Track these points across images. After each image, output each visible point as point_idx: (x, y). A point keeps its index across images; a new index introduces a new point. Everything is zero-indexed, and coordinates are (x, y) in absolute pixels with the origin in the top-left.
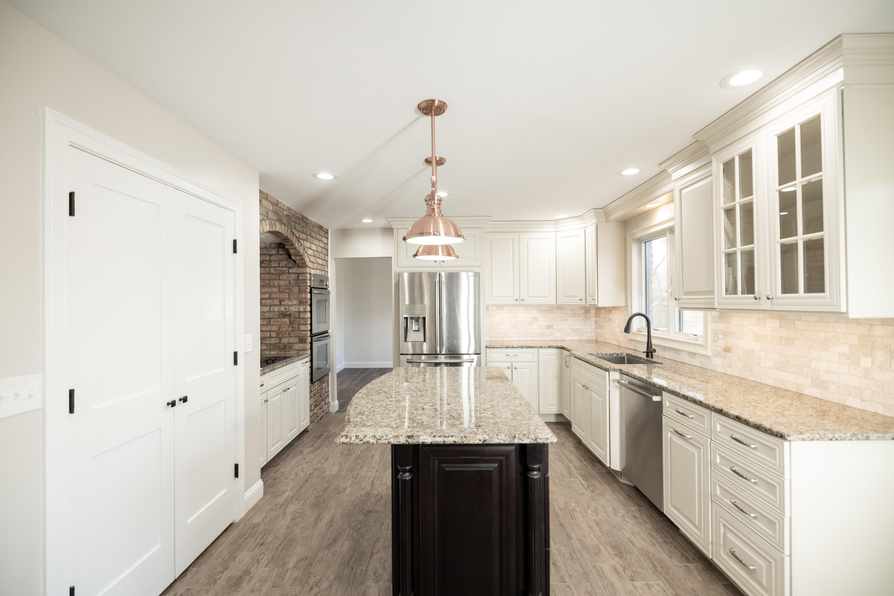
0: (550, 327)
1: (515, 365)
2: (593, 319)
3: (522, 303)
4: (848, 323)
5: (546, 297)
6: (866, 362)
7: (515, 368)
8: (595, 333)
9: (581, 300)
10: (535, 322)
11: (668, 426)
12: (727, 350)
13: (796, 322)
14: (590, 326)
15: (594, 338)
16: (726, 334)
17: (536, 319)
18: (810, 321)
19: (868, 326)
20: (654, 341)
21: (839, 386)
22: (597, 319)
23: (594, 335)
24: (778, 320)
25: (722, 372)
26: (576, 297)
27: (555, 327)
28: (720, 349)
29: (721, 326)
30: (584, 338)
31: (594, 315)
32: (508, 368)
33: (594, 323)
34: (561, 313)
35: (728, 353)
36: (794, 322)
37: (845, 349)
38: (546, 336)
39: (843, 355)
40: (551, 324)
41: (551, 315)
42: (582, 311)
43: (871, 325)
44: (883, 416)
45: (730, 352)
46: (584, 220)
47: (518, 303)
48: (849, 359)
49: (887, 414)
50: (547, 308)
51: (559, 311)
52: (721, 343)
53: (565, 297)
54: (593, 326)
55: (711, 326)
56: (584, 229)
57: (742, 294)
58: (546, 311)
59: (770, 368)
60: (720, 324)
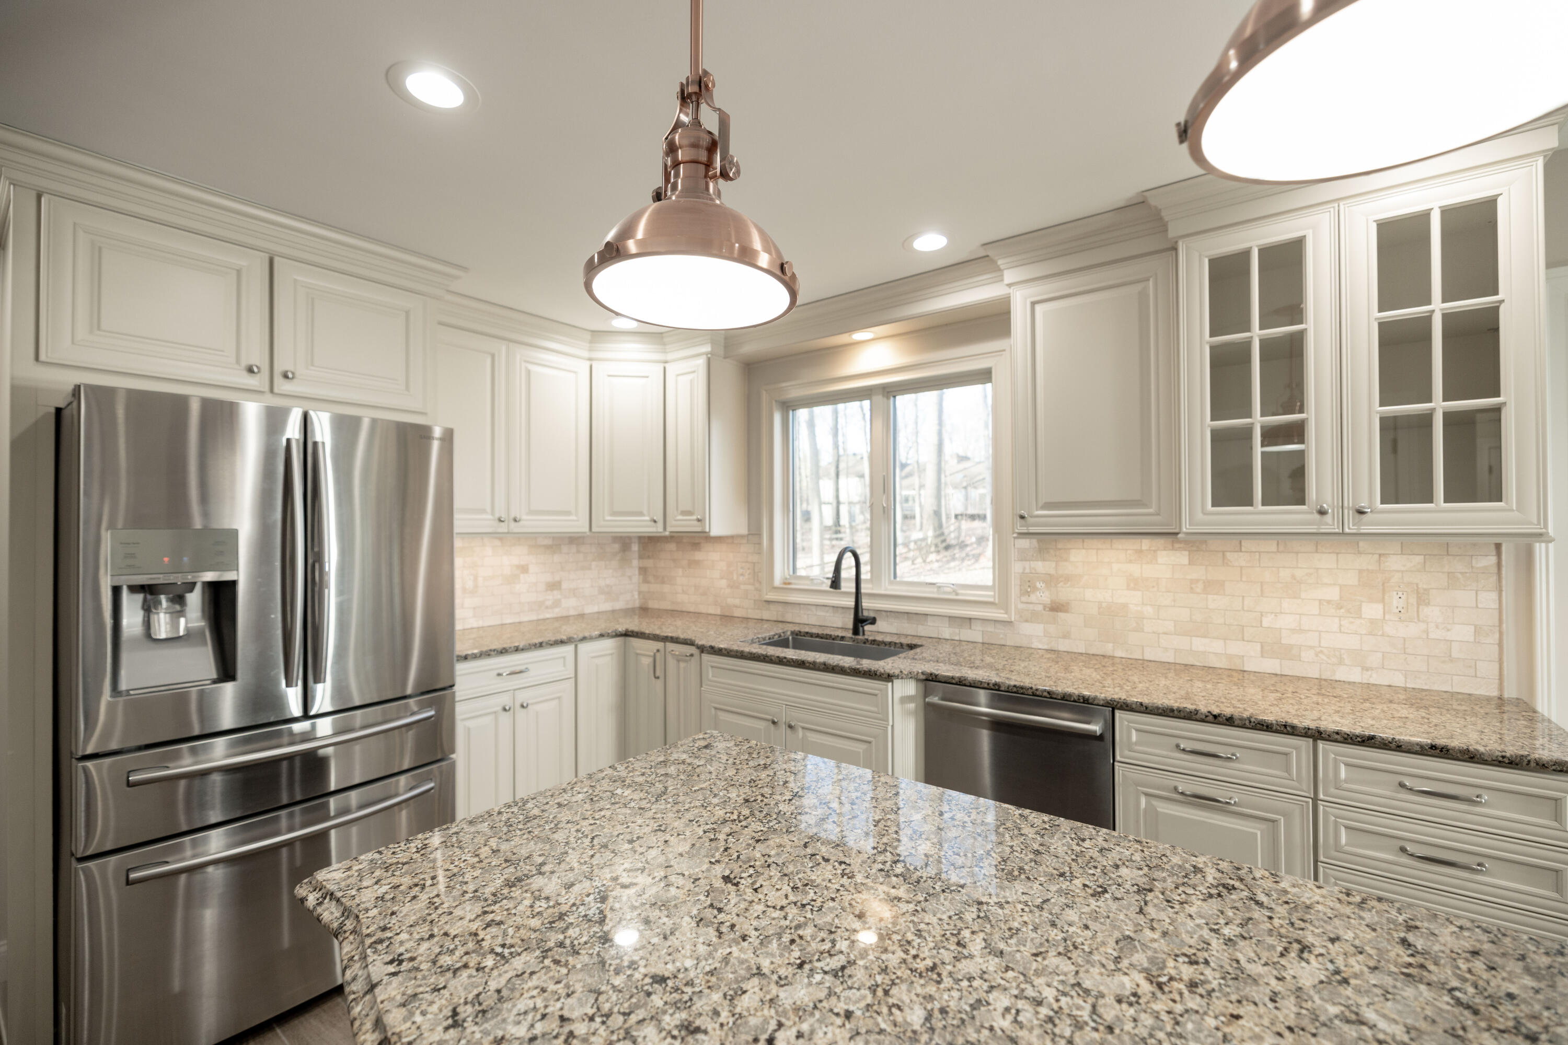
0: (554, 586)
1: (522, 697)
2: (635, 563)
3: (514, 528)
4: (1337, 554)
5: (568, 513)
6: (1373, 611)
7: (522, 706)
8: (640, 593)
9: (655, 521)
10: (522, 576)
11: (1137, 784)
12: (1056, 608)
13: (1228, 554)
14: (630, 578)
15: (637, 604)
16: (1051, 581)
17: (524, 569)
18: (1259, 552)
19: (1376, 557)
20: (866, 603)
21: (1321, 652)
22: (649, 563)
23: (636, 597)
24: (1187, 553)
25: (1046, 647)
26: (641, 514)
27: (565, 585)
28: (1040, 608)
29: (1041, 566)
30: (620, 605)
31: (636, 555)
32: (505, 710)
33: (637, 572)
34: (578, 552)
35: (1061, 614)
36: (1224, 555)
37: (1333, 594)
38: (547, 608)
39: (1329, 602)
40: (557, 578)
41: (557, 558)
42: (617, 546)
43: (1380, 555)
44: (1405, 689)
45: (1066, 611)
46: (664, 344)
47: (503, 528)
48: (1341, 608)
49: (1410, 685)
50: (548, 542)
51: (574, 549)
52: (1043, 596)
53: (614, 513)
54: (636, 578)
55: (1017, 568)
56: (662, 366)
57: (1263, 504)
58: (548, 547)
59: (1165, 633)
60: (1040, 563)
